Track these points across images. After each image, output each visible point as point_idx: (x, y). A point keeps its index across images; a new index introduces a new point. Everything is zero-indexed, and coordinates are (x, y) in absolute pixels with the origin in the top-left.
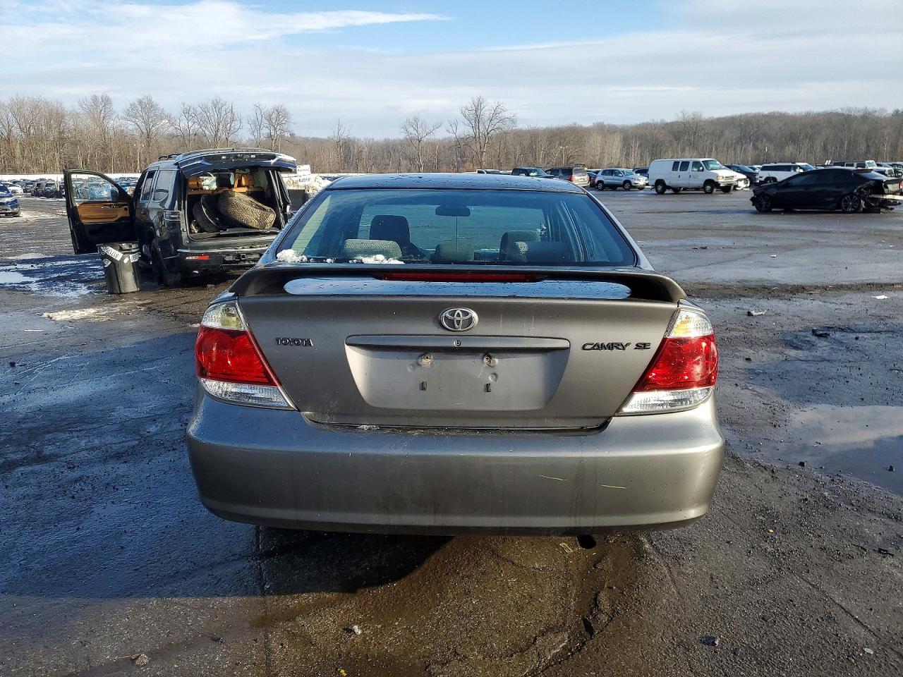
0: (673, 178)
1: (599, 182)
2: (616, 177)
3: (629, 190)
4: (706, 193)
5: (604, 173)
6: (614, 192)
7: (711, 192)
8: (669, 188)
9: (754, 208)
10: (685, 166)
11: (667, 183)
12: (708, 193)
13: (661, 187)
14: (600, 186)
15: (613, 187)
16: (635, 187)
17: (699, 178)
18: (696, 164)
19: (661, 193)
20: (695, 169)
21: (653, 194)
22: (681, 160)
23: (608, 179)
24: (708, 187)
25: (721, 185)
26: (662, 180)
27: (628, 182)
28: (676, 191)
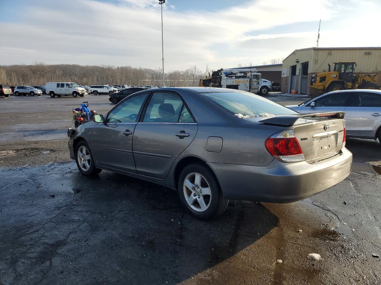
0: (58, 91)
1: (16, 92)
2: (25, 90)
3: (33, 96)
4: (74, 97)
5: (18, 88)
6: (25, 97)
7: (76, 97)
8: (56, 95)
9: (111, 102)
10: (63, 85)
11: (55, 93)
12: (75, 97)
13: (53, 95)
14: (17, 94)
15: (24, 94)
16: (36, 94)
17: (70, 91)
18: (68, 85)
19: (53, 97)
20: (67, 87)
21: (49, 98)
22: (60, 83)
23: (21, 91)
24: (75, 95)
25: (80, 94)
26: (53, 91)
27: (33, 92)
28: (59, 96)
